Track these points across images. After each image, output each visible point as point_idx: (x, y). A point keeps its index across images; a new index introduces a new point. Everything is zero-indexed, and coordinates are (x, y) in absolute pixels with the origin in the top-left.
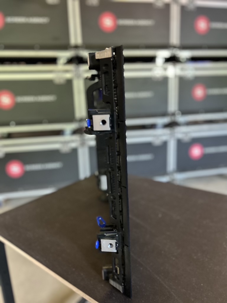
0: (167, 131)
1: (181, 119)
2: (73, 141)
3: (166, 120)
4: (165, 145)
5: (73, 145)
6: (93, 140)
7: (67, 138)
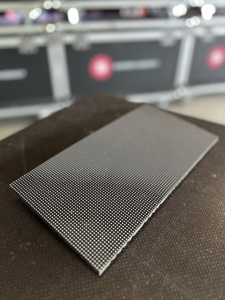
2: (38, 34)
4: (178, 44)
5: (40, 41)
6: (69, 32)
7: (28, 29)
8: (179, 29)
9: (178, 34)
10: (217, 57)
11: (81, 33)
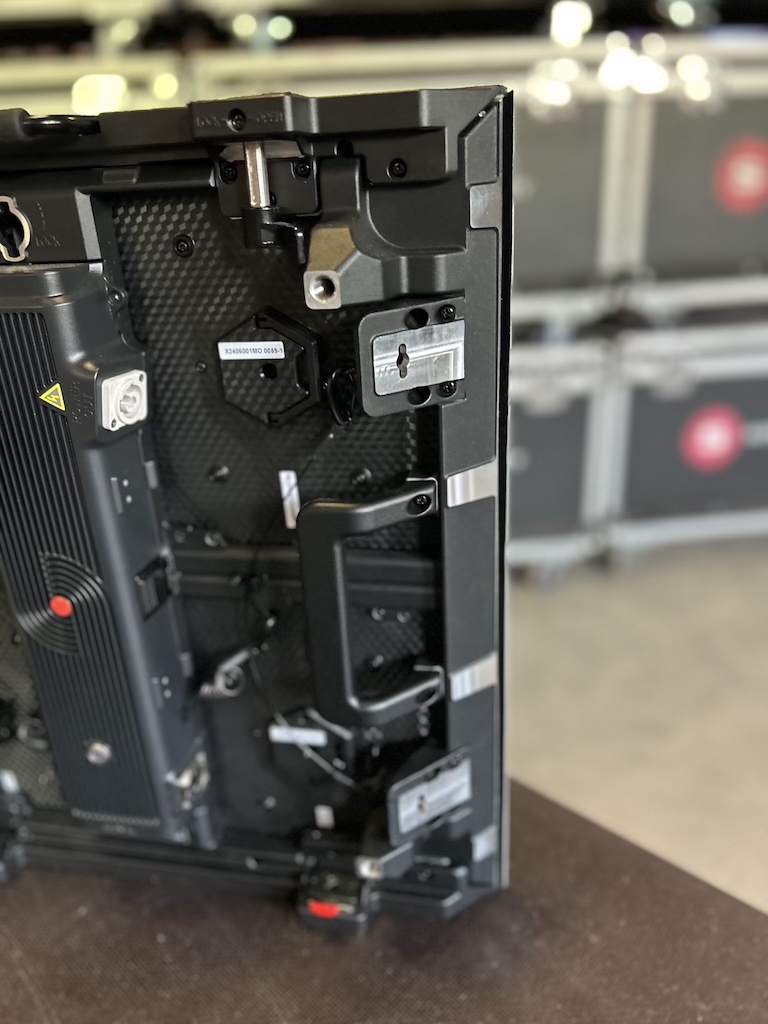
0: (589, 353)
1: (655, 299)
3: (587, 305)
4: (578, 410)
8: (576, 368)
9: (577, 383)
10: (713, 438)
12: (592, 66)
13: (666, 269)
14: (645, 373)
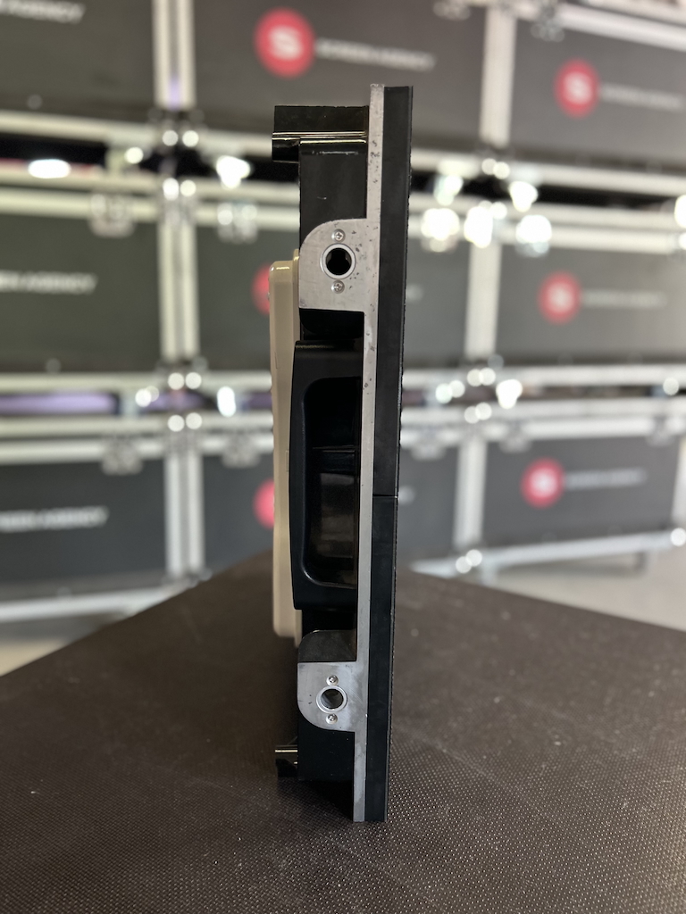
4: (451, 456)
5: (150, 448)
6: (216, 432)
7: (129, 424)
8: (450, 426)
9: (449, 437)
11: (240, 434)
12: (462, 216)
13: (512, 358)
14: (496, 432)
